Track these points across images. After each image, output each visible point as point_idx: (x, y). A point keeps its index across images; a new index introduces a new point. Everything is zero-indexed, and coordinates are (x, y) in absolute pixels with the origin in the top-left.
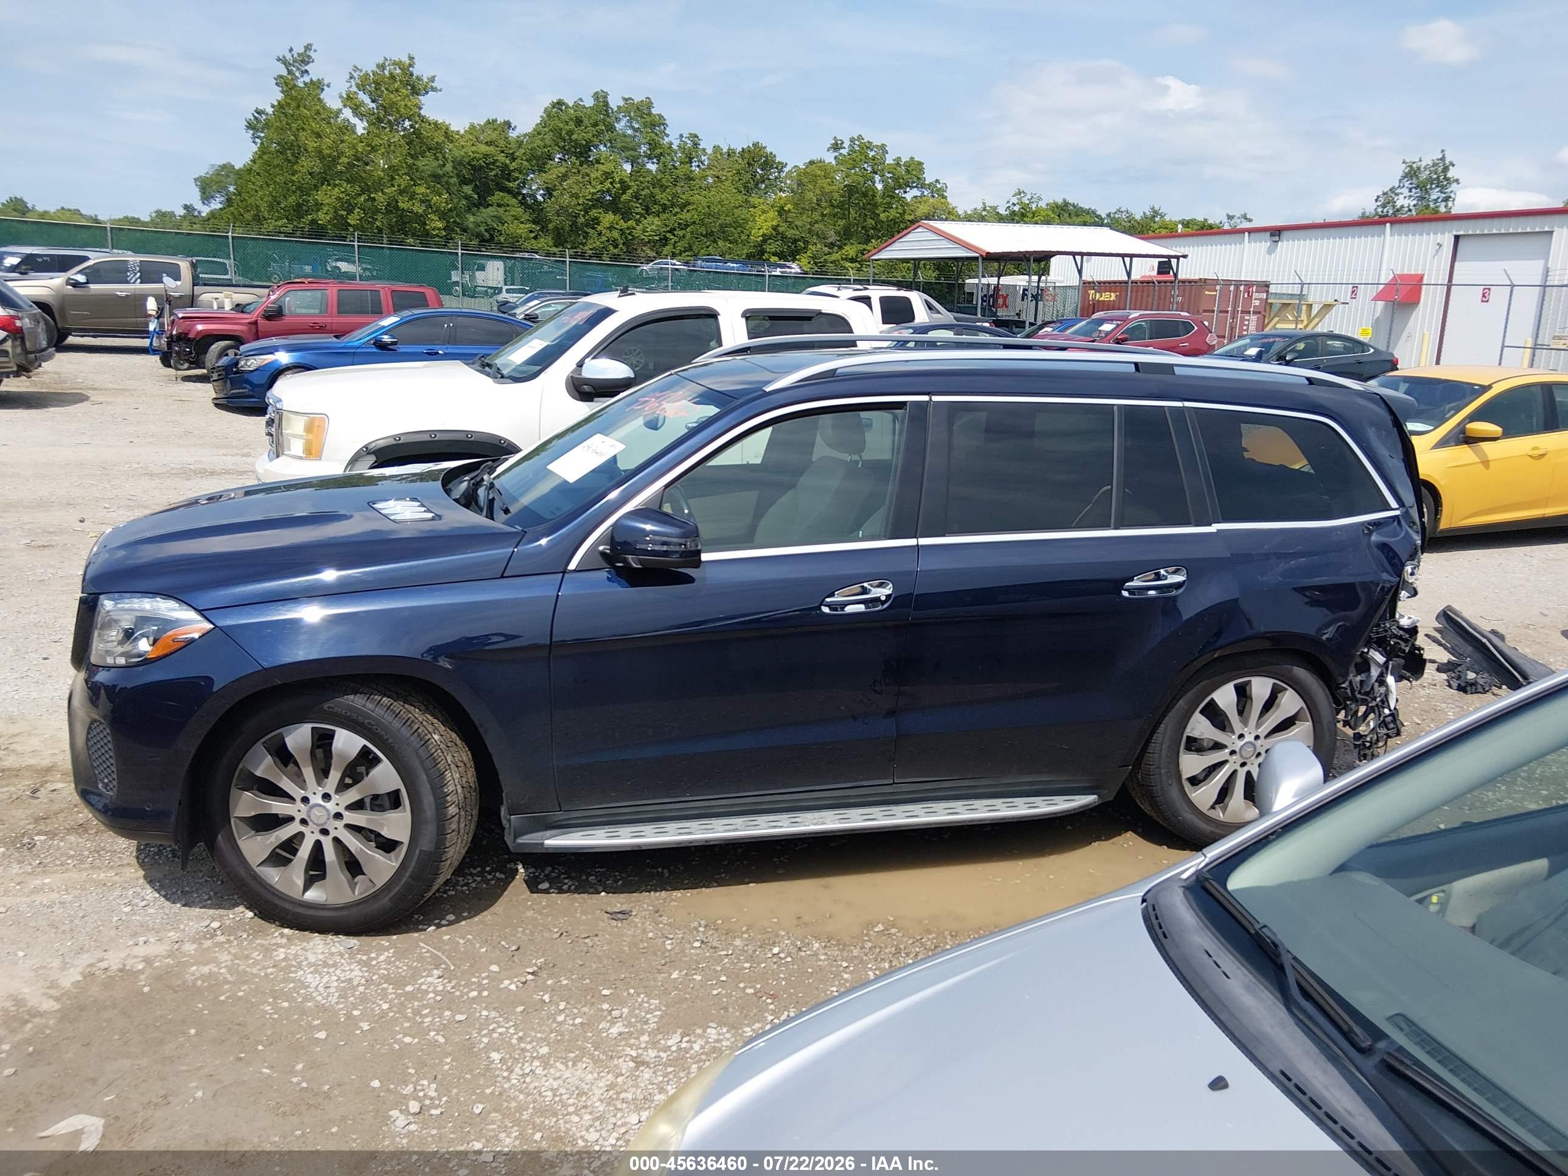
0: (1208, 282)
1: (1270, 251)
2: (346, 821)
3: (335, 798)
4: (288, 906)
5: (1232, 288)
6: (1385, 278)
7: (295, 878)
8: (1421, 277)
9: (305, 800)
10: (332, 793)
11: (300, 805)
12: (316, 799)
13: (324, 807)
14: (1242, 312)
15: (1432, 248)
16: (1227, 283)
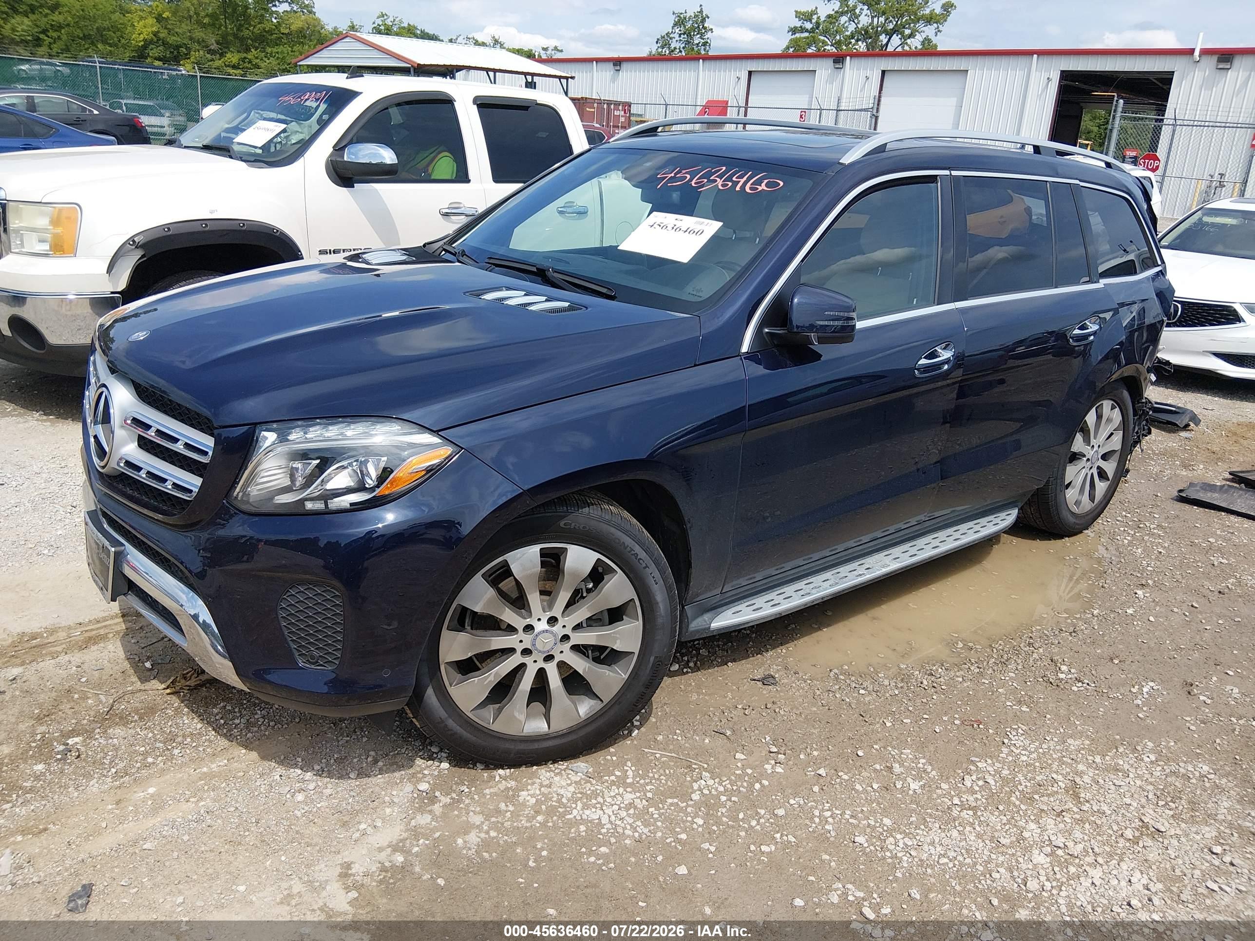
0: (588, 101)
1: (613, 80)
2: (573, 642)
3: (561, 622)
4: (508, 746)
5: (605, 106)
6: (702, 101)
7: (516, 714)
8: (727, 102)
9: (529, 628)
10: (559, 616)
11: (521, 635)
12: (541, 626)
13: (552, 633)
14: (614, 126)
15: (733, 79)
16: (600, 102)
